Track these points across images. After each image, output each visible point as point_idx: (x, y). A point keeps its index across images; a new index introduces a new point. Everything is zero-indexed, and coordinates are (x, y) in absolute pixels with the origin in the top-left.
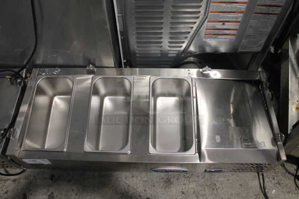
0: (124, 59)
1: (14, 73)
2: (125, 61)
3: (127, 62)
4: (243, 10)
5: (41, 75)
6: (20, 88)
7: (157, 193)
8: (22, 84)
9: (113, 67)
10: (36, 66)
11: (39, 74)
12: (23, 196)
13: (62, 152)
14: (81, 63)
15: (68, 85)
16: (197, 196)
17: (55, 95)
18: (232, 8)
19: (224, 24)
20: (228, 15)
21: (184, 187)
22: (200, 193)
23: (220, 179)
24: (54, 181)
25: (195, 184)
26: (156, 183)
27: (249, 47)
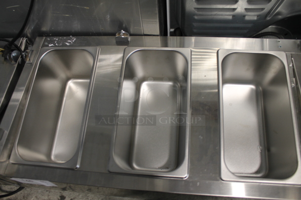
0: (171, 27)
1: (7, 43)
2: (172, 30)
3: (175, 31)
5: (48, 46)
6: (16, 65)
8: (20, 59)
9: (158, 35)
10: (42, 34)
11: (44, 46)
13: (72, 169)
14: (108, 28)
15: (87, 63)
17: (68, 79)
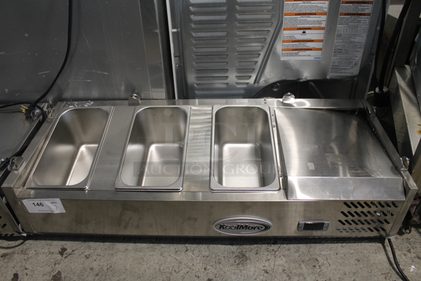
4: (326, 10)
5: (68, 107)
6: (37, 122)
7: (225, 272)
8: (41, 117)
9: (163, 99)
12: (12, 277)
13: (83, 189)
16: (288, 276)
17: (82, 143)
18: (311, 7)
19: (304, 32)
20: (309, 19)
21: (267, 264)
22: (294, 271)
23: (324, 253)
24: (64, 256)
25: (284, 259)
26: (223, 259)
27: (342, 69)
